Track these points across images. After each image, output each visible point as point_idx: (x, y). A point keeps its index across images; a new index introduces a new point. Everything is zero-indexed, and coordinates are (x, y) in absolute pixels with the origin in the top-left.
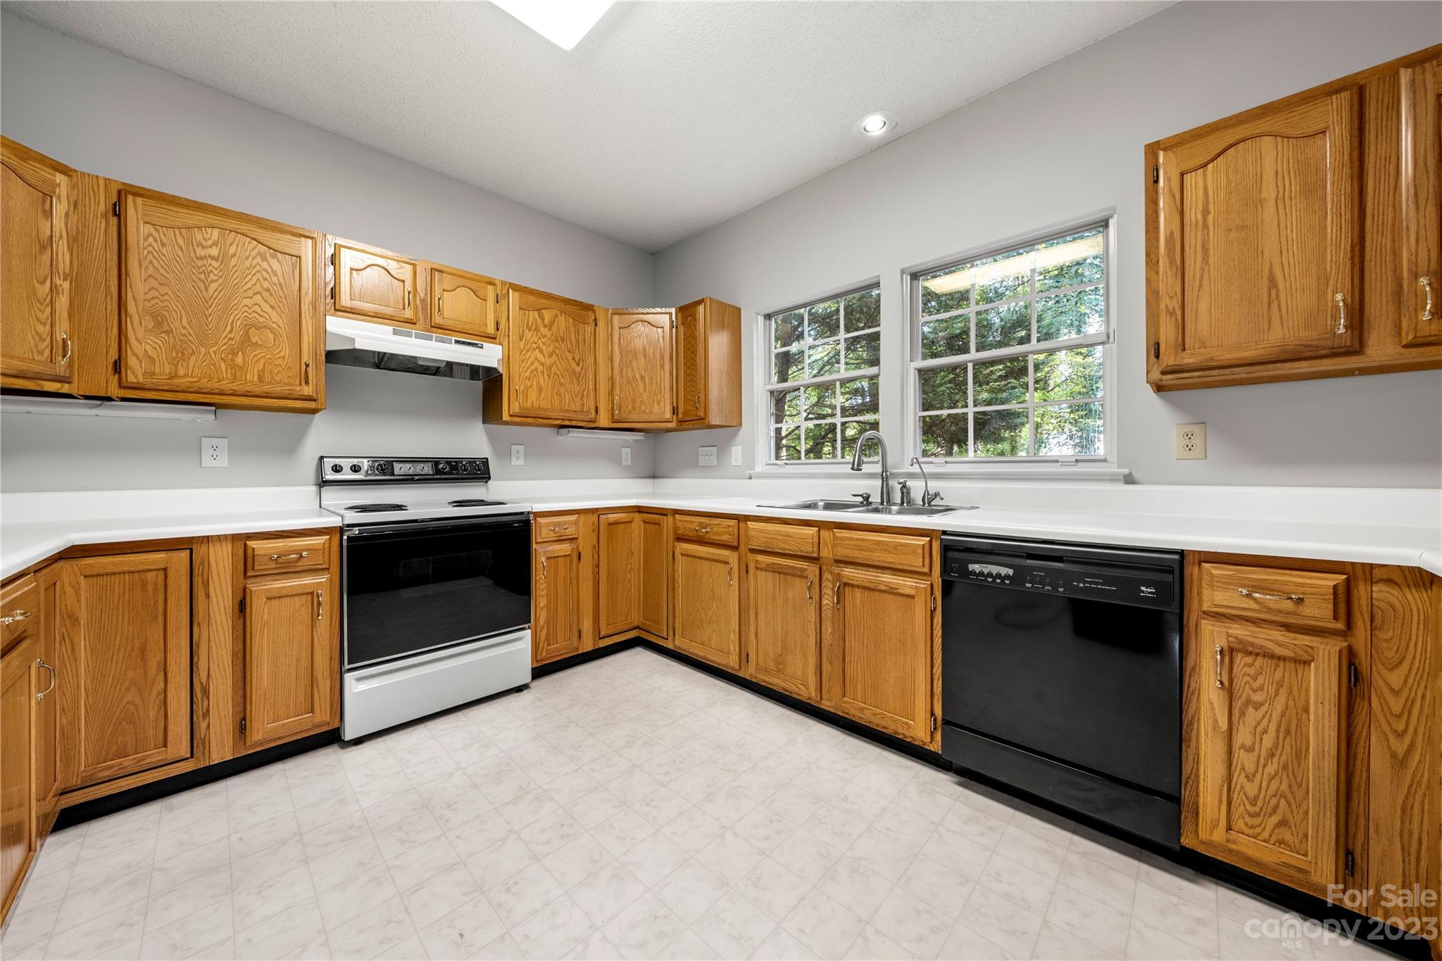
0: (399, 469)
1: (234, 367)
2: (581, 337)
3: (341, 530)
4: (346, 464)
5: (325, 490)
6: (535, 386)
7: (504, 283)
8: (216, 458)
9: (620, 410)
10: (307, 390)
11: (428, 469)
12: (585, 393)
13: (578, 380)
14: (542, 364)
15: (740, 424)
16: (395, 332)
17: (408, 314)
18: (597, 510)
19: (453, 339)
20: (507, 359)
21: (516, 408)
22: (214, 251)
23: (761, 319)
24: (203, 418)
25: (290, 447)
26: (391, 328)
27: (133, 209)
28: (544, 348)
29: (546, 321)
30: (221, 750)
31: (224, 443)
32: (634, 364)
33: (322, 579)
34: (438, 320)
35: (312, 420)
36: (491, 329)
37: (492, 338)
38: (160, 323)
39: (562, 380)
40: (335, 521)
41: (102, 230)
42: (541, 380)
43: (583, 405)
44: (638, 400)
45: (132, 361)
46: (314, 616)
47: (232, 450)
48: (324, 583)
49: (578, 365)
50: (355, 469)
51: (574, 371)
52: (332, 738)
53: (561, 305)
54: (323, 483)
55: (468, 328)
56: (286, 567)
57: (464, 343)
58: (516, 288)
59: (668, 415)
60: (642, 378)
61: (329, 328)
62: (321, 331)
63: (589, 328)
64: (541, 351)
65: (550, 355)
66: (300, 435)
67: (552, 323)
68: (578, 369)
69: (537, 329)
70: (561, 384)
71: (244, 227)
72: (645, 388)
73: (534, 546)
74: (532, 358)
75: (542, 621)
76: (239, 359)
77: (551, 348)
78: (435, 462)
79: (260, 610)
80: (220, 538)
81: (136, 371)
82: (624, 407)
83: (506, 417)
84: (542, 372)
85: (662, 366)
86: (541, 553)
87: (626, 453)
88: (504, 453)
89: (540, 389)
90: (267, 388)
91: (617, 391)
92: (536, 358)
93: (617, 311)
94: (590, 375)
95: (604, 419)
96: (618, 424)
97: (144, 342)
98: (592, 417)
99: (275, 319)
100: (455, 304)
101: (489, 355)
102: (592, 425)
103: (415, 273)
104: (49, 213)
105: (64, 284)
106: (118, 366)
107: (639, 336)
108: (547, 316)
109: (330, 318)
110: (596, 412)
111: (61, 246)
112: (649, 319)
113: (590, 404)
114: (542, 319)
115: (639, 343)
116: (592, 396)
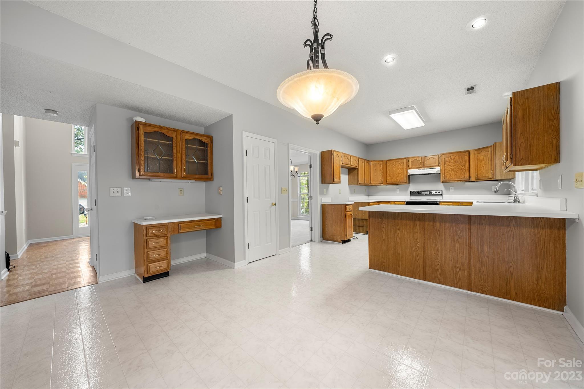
1: (397, 179)
2: (464, 159)
6: (449, 174)
7: (441, 154)
10: (405, 181)
12: (465, 173)
13: (463, 171)
14: (451, 169)
16: (418, 170)
17: (420, 166)
19: (429, 168)
20: (441, 170)
21: (444, 179)
22: (395, 165)
24: (395, 186)
25: (407, 190)
26: (417, 169)
27: (388, 163)
28: (452, 165)
29: (452, 159)
31: (399, 189)
32: (481, 163)
34: (426, 165)
35: (409, 186)
36: (437, 164)
37: (438, 166)
38: (390, 175)
39: (457, 171)
41: (385, 166)
42: (451, 173)
43: (465, 176)
44: (482, 173)
45: (387, 181)
47: (400, 190)
49: (463, 167)
51: (461, 169)
53: (457, 154)
54: (411, 195)
55: (432, 165)
57: (431, 168)
58: (444, 154)
59: (491, 177)
60: (483, 167)
61: (408, 172)
62: (407, 172)
63: (467, 157)
64: (451, 166)
65: (454, 166)
66: (408, 188)
67: (454, 159)
68: (463, 168)
69: (449, 161)
70: (457, 172)
71: (398, 160)
72: (484, 170)
74: (448, 168)
77: (454, 165)
82: (478, 175)
83: (441, 181)
84: (451, 171)
85: (489, 163)
87: (494, 187)
88: (447, 189)
89: (450, 175)
90: (400, 182)
91: (476, 171)
92: (449, 168)
93: (477, 150)
94: (467, 169)
95: (473, 179)
96: (478, 180)
97: (389, 178)
98: (468, 179)
99: (401, 172)
100: (429, 162)
101: (437, 170)
102: (469, 180)
103: (422, 158)
104: (381, 166)
105: (382, 173)
106: (386, 181)
107: (482, 155)
108: (452, 157)
109: (408, 170)
110: (470, 177)
111: (382, 169)
112: (485, 150)
113: (467, 176)
114: (451, 158)
115: (482, 157)
116: (468, 174)
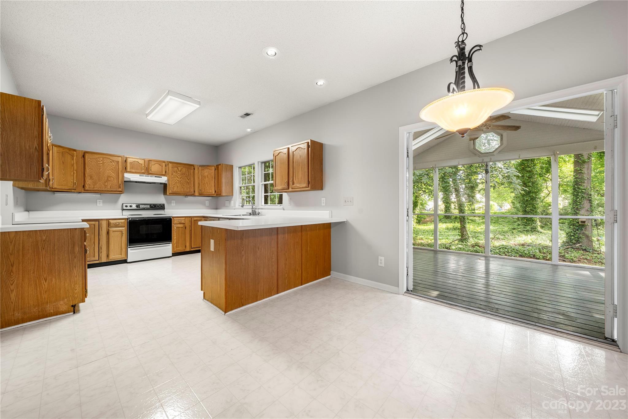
0: (141, 206)
1: (105, 185)
2: (190, 173)
3: (127, 219)
4: (129, 205)
6: (176, 186)
7: (167, 162)
8: (100, 204)
9: (201, 191)
10: (120, 190)
11: (148, 206)
12: (191, 187)
13: (189, 184)
14: (178, 181)
15: (233, 195)
16: (140, 176)
17: (143, 171)
18: (191, 217)
19: (154, 176)
20: (168, 180)
21: (171, 192)
22: (101, 162)
23: (238, 168)
24: (98, 196)
25: (116, 201)
26: (139, 175)
27: (87, 156)
28: (179, 176)
29: (179, 170)
30: (104, 260)
31: (101, 201)
32: (205, 179)
33: (124, 228)
34: (150, 172)
35: (120, 196)
36: (164, 173)
37: (164, 175)
38: (91, 177)
39: (184, 184)
40: (126, 217)
41: (81, 160)
42: (178, 185)
43: (190, 190)
44: (206, 189)
45: (86, 185)
46: (122, 236)
47: (103, 202)
48: (124, 229)
49: (189, 180)
50: (131, 206)
51: (187, 182)
52: (125, 261)
53: (184, 165)
54: (123, 210)
55: (158, 173)
56: (116, 226)
57: (157, 177)
58: (171, 162)
59: (214, 193)
60: (207, 183)
61: (125, 176)
62: (123, 176)
63: (192, 171)
64: (178, 177)
65: (181, 178)
66: (118, 199)
67: (181, 170)
68: (189, 181)
69: (177, 172)
70: (184, 185)
71: (107, 157)
72: (208, 186)
73: (173, 225)
74: (175, 179)
75: (175, 242)
77: (181, 176)
78: (150, 205)
79: (111, 234)
80: (104, 219)
81: (87, 187)
82: (202, 191)
83: (168, 194)
84: (178, 183)
85: (212, 180)
86: (174, 227)
87: (207, 203)
88: (169, 202)
89: (178, 187)
90: (112, 190)
91: (200, 186)
92: (176, 179)
93: (201, 166)
94: (192, 183)
95: (197, 194)
96: (201, 195)
97: (88, 182)
98: (193, 193)
99: (113, 175)
100: (155, 168)
101: (164, 179)
102: (193, 195)
103: (145, 162)
104: (73, 159)
105: (75, 172)
106: (84, 186)
107: (206, 172)
108: (180, 168)
109: (125, 174)
110: (194, 191)
111: (75, 165)
112: (209, 167)
113: (192, 190)
114: (178, 169)
115: (206, 174)
116: (193, 188)
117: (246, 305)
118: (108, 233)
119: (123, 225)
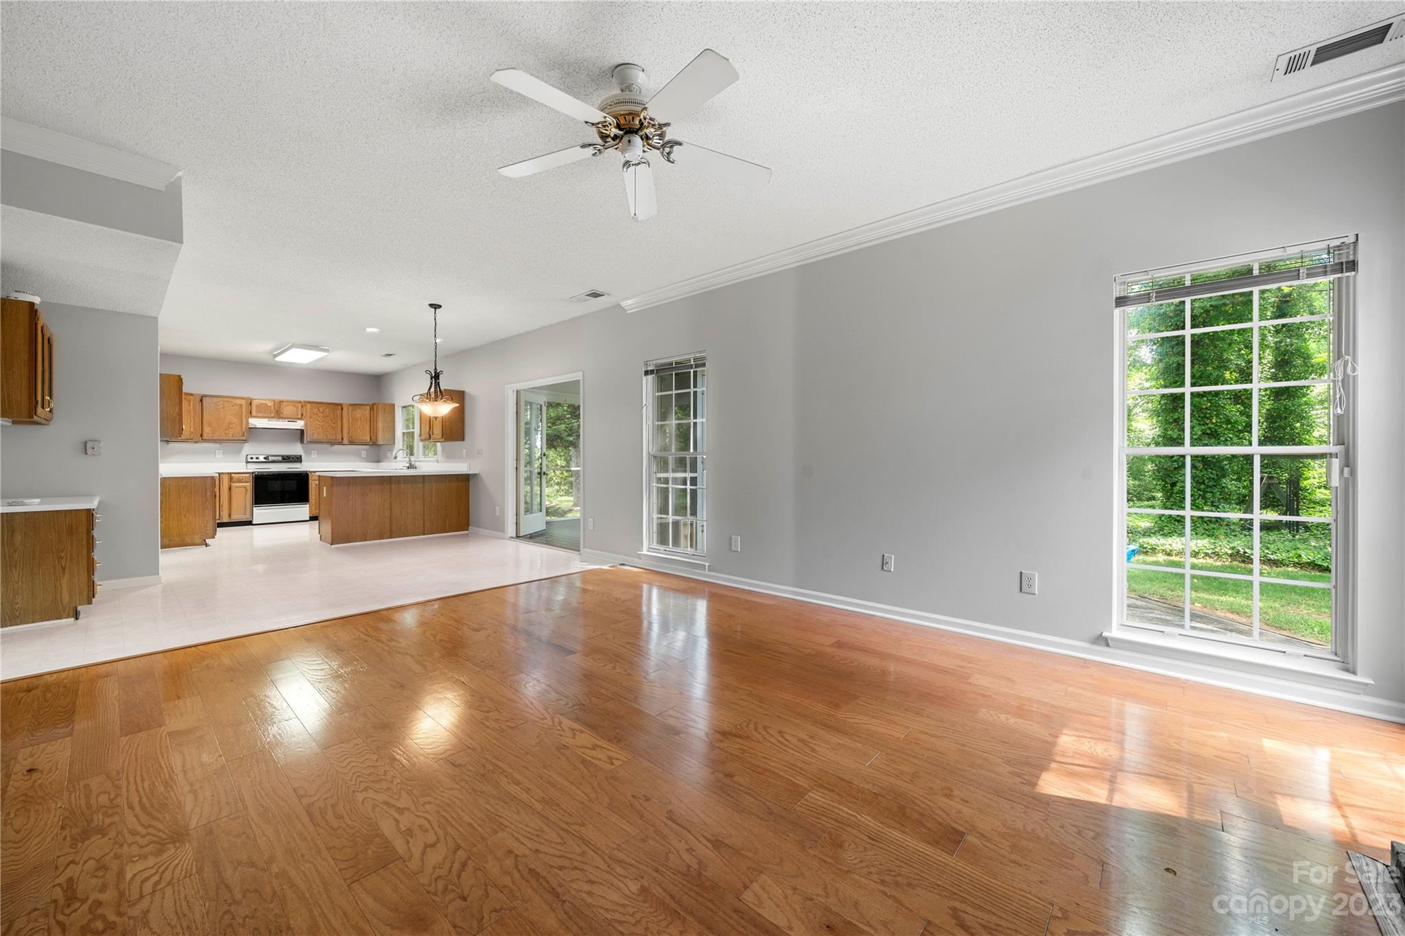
0: (271, 459)
1: (226, 434)
2: (335, 415)
3: (253, 473)
4: (254, 457)
5: (249, 465)
6: (317, 432)
7: (304, 402)
8: (219, 455)
9: (352, 438)
10: (244, 438)
11: (280, 458)
12: (337, 433)
13: (334, 429)
14: (319, 425)
15: (394, 443)
16: (269, 421)
17: (272, 415)
19: (287, 421)
20: (306, 425)
21: (309, 440)
22: (221, 407)
23: (400, 408)
24: (217, 445)
25: (239, 452)
26: (267, 420)
27: (205, 400)
29: (321, 411)
30: (225, 520)
31: (220, 451)
32: (357, 422)
33: (248, 484)
34: (282, 415)
35: (243, 447)
36: (300, 416)
37: (300, 419)
38: (210, 424)
39: (328, 429)
40: (252, 471)
41: (198, 405)
42: (319, 430)
43: (337, 437)
44: (358, 435)
45: (204, 434)
46: (246, 493)
47: (223, 453)
48: (249, 485)
49: (334, 424)
50: (257, 458)
51: (332, 426)
52: (249, 523)
53: (327, 405)
54: (248, 462)
55: (292, 417)
56: (240, 481)
57: (291, 421)
58: (309, 402)
59: (369, 440)
60: (360, 427)
62: (248, 422)
63: (339, 412)
64: (319, 421)
65: (323, 422)
66: (241, 449)
67: (323, 412)
69: (317, 414)
70: (327, 431)
71: (228, 399)
72: (361, 431)
73: (310, 481)
74: (315, 424)
75: (313, 503)
76: (227, 432)
77: (323, 420)
78: (283, 456)
79: (233, 489)
80: (225, 474)
81: (205, 436)
83: (305, 442)
84: (319, 428)
85: (366, 423)
86: (313, 484)
87: (364, 454)
88: (308, 453)
89: (319, 433)
90: (234, 438)
91: (351, 432)
92: (317, 423)
93: (351, 405)
94: (339, 427)
95: (346, 441)
96: (352, 443)
97: (207, 430)
98: (340, 440)
99: (235, 421)
100: (288, 410)
101: (299, 425)
102: (341, 443)
103: (274, 403)
104: (190, 405)
105: (192, 419)
106: (201, 435)
107: (358, 413)
108: (321, 409)
109: (250, 419)
110: (342, 439)
111: (192, 411)
112: (362, 407)
113: (339, 437)
114: (319, 410)
115: (358, 415)
116: (340, 434)
117: (353, 542)
118: (230, 488)
119: (247, 480)
